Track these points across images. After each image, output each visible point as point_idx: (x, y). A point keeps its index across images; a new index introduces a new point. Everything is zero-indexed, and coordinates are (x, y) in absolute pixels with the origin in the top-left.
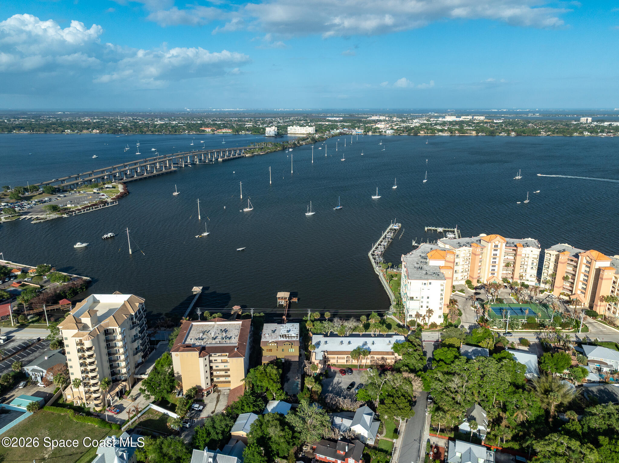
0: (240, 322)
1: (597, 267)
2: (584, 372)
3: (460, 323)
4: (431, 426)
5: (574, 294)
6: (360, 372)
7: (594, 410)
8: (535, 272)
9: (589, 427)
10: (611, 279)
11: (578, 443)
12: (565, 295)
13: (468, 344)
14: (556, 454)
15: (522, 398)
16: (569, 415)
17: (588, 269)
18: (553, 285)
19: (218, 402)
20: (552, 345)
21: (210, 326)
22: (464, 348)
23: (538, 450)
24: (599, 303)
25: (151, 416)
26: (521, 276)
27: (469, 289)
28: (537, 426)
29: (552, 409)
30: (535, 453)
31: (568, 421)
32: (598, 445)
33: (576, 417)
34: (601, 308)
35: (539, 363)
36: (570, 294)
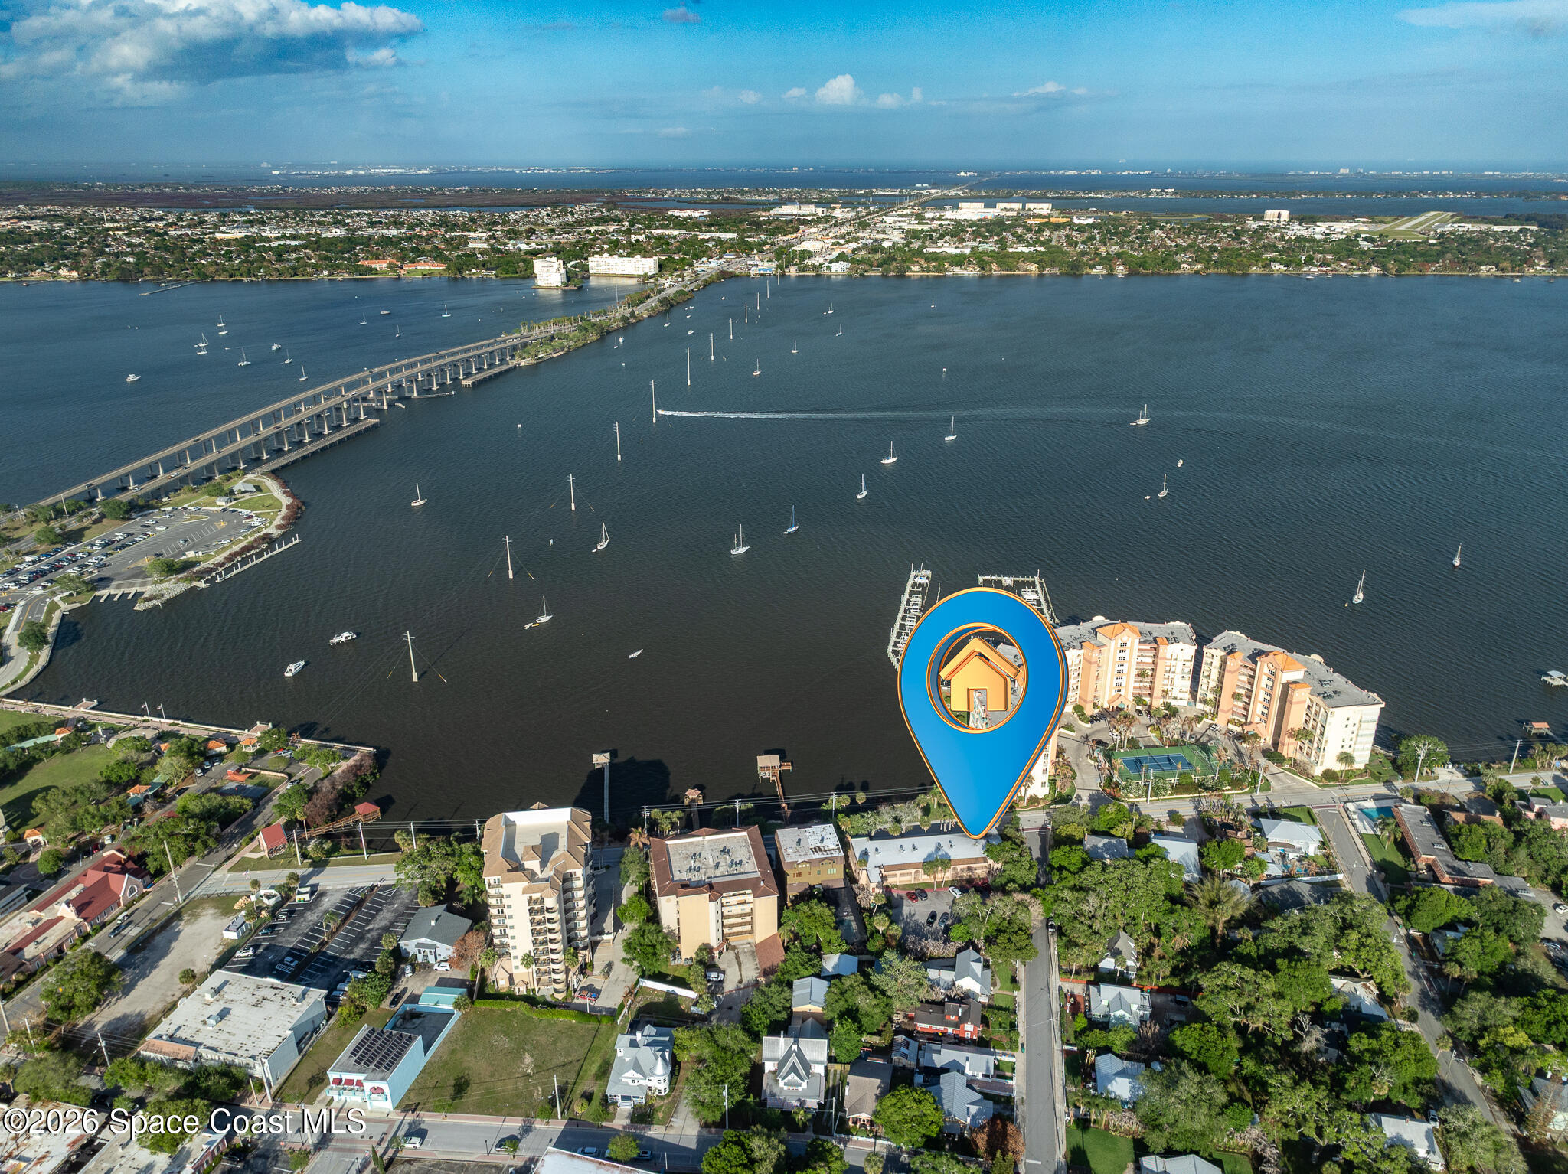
0: (745, 833)
1: (1284, 681)
2: (1262, 865)
3: (1074, 791)
4: (1060, 968)
5: (1251, 723)
6: (938, 894)
7: (1273, 925)
8: (1187, 684)
9: (1266, 947)
10: (1304, 702)
11: (1253, 971)
12: (1236, 724)
13: (1094, 833)
14: (1226, 988)
15: (1183, 916)
16: (1239, 934)
17: (1271, 684)
18: (1217, 706)
19: (740, 964)
20: (1218, 820)
21: (697, 844)
22: (1091, 841)
23: (1205, 985)
24: (1287, 740)
25: (649, 998)
26: (1165, 693)
27: (1080, 722)
28: (1201, 953)
29: (1220, 926)
30: (1200, 989)
31: (1240, 941)
32: (1274, 970)
33: (1250, 934)
34: (1290, 748)
35: (1201, 855)
36: (1243, 721)
